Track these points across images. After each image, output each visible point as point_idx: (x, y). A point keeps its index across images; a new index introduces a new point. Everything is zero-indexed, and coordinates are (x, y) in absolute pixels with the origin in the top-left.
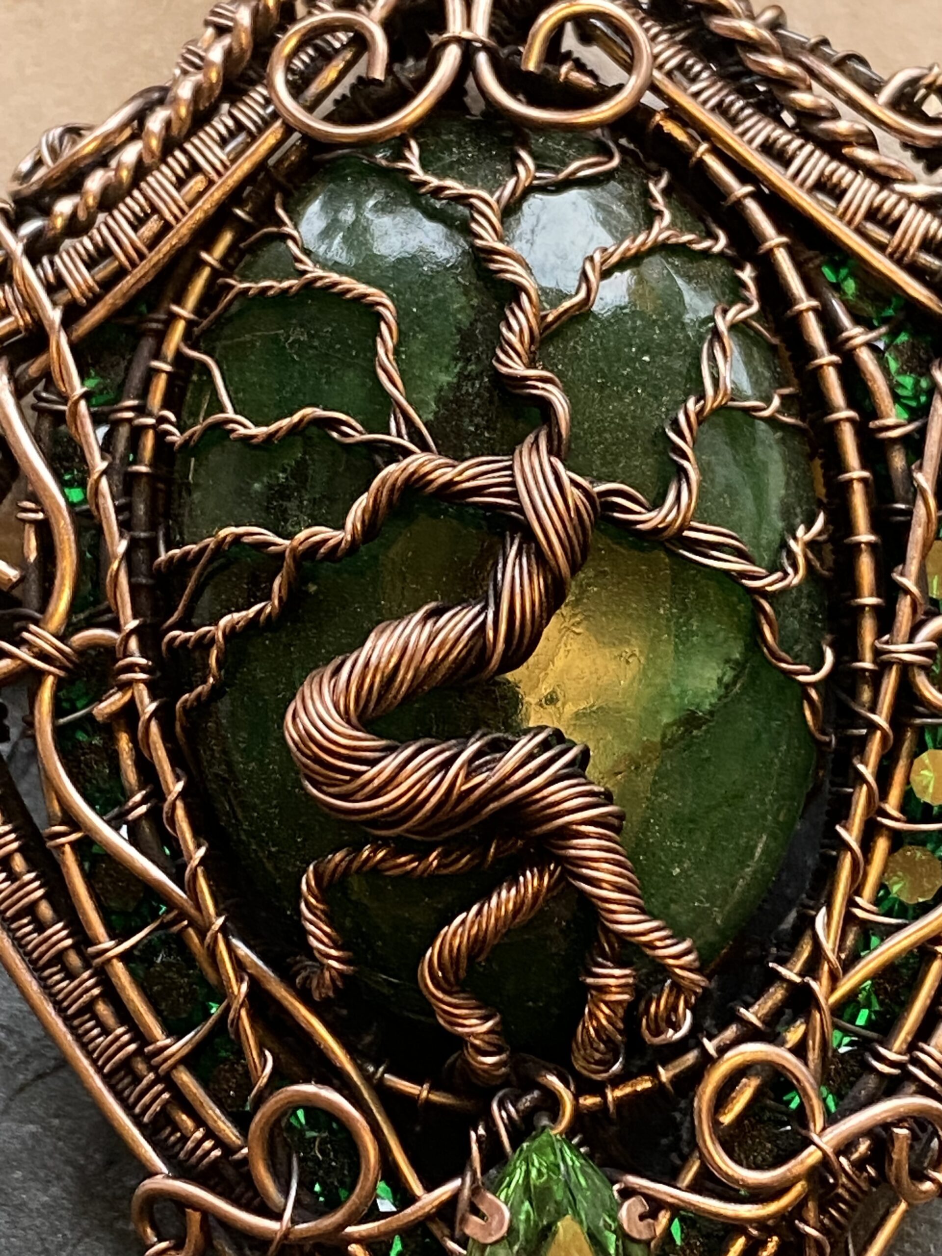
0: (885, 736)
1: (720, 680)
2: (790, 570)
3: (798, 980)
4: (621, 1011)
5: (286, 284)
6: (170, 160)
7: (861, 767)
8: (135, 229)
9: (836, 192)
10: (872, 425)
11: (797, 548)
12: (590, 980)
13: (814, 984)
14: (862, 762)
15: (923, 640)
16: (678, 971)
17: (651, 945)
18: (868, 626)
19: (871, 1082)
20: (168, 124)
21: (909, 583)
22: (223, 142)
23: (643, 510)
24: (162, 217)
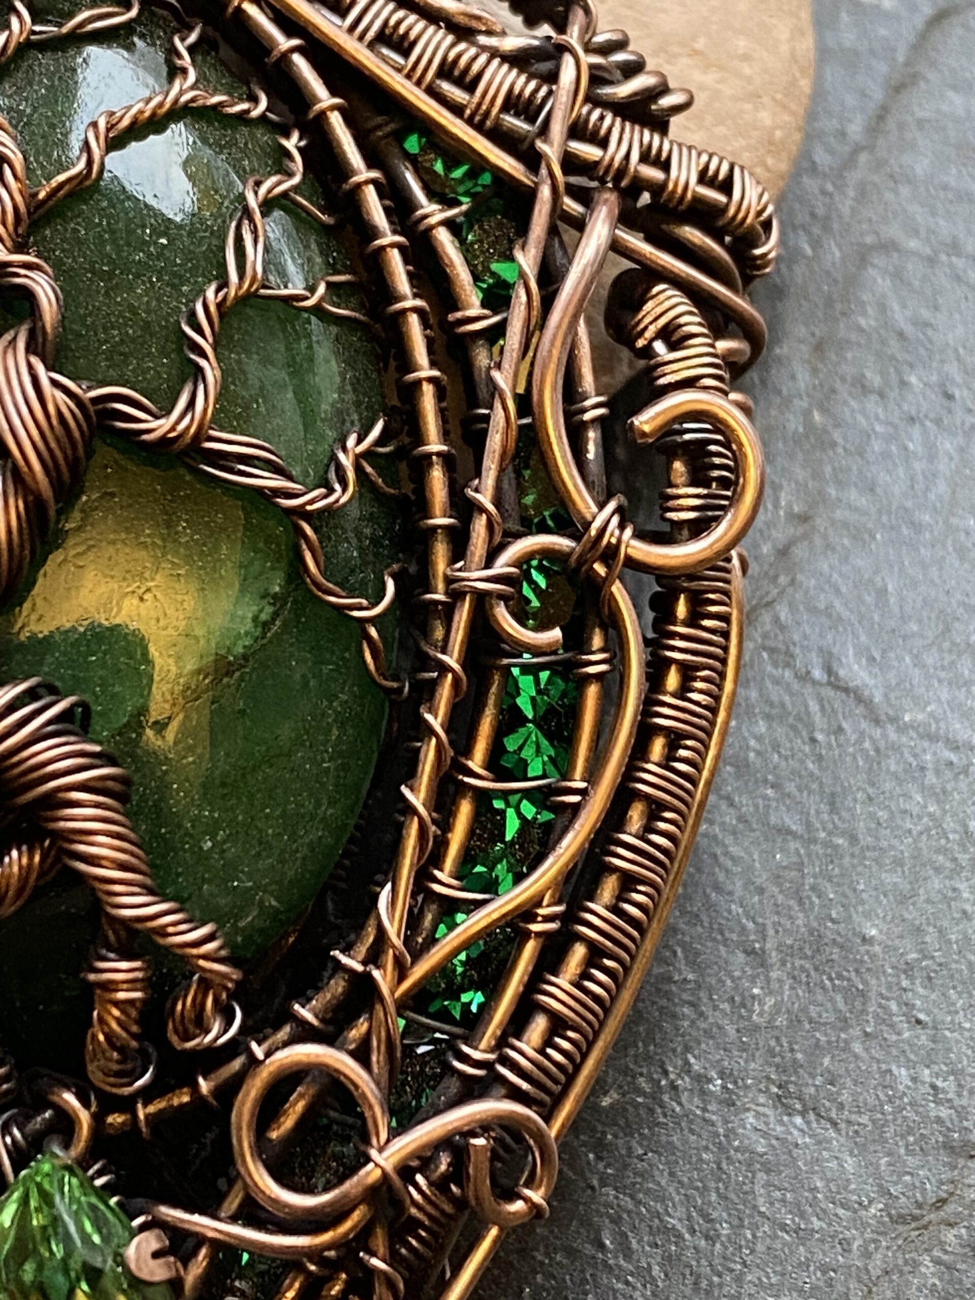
0: (456, 681)
1: (255, 619)
2: (337, 487)
3: (359, 968)
4: (134, 1013)
7: (429, 717)
9: (404, 46)
10: (451, 317)
11: (346, 461)
12: (92, 977)
13: (376, 974)
14: (430, 711)
15: (502, 565)
16: (202, 962)
17: (162, 932)
18: (441, 551)
19: (453, 1086)
21: (485, 499)
23: (149, 418)
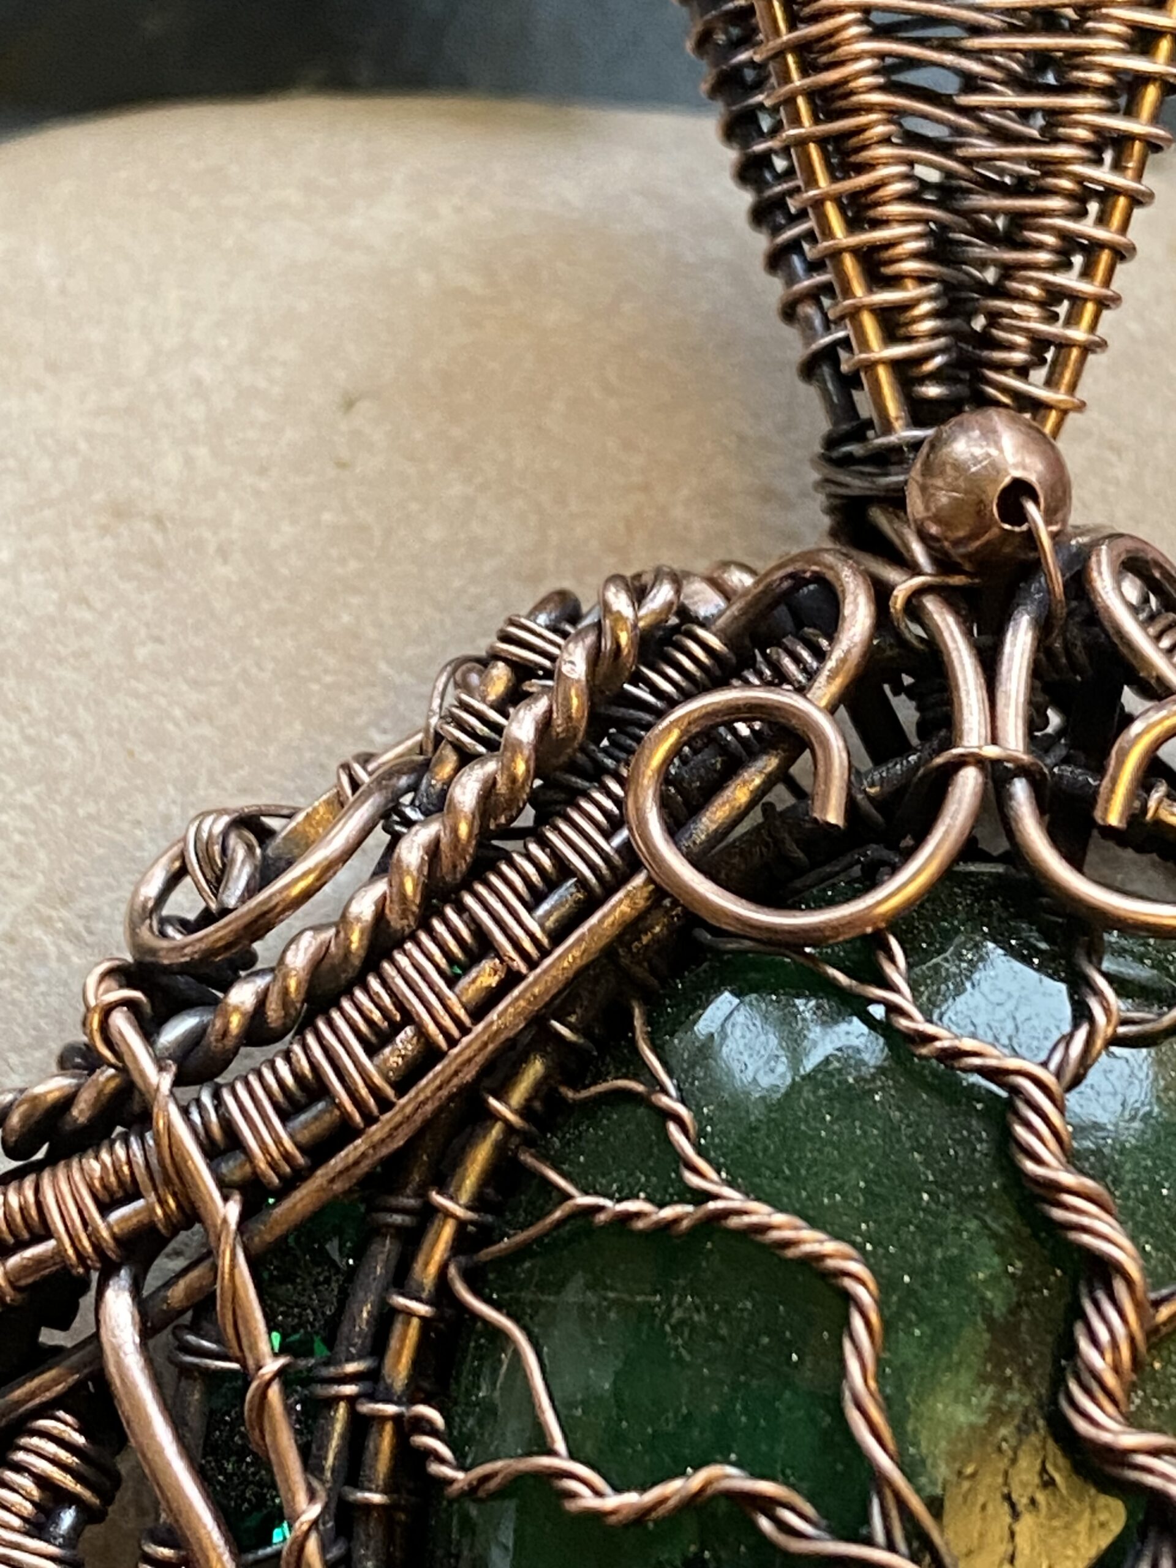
5: (668, 1213)
6: (437, 924)
8: (372, 1051)
20: (433, 850)
22: (535, 898)
24: (421, 1032)
